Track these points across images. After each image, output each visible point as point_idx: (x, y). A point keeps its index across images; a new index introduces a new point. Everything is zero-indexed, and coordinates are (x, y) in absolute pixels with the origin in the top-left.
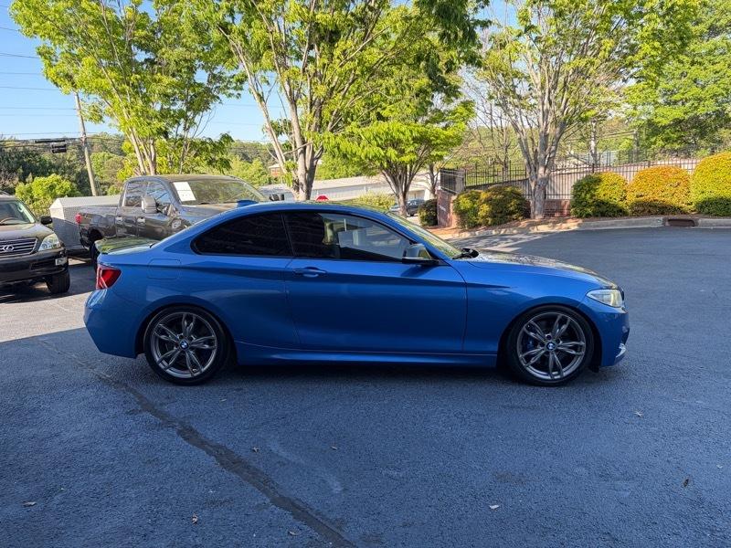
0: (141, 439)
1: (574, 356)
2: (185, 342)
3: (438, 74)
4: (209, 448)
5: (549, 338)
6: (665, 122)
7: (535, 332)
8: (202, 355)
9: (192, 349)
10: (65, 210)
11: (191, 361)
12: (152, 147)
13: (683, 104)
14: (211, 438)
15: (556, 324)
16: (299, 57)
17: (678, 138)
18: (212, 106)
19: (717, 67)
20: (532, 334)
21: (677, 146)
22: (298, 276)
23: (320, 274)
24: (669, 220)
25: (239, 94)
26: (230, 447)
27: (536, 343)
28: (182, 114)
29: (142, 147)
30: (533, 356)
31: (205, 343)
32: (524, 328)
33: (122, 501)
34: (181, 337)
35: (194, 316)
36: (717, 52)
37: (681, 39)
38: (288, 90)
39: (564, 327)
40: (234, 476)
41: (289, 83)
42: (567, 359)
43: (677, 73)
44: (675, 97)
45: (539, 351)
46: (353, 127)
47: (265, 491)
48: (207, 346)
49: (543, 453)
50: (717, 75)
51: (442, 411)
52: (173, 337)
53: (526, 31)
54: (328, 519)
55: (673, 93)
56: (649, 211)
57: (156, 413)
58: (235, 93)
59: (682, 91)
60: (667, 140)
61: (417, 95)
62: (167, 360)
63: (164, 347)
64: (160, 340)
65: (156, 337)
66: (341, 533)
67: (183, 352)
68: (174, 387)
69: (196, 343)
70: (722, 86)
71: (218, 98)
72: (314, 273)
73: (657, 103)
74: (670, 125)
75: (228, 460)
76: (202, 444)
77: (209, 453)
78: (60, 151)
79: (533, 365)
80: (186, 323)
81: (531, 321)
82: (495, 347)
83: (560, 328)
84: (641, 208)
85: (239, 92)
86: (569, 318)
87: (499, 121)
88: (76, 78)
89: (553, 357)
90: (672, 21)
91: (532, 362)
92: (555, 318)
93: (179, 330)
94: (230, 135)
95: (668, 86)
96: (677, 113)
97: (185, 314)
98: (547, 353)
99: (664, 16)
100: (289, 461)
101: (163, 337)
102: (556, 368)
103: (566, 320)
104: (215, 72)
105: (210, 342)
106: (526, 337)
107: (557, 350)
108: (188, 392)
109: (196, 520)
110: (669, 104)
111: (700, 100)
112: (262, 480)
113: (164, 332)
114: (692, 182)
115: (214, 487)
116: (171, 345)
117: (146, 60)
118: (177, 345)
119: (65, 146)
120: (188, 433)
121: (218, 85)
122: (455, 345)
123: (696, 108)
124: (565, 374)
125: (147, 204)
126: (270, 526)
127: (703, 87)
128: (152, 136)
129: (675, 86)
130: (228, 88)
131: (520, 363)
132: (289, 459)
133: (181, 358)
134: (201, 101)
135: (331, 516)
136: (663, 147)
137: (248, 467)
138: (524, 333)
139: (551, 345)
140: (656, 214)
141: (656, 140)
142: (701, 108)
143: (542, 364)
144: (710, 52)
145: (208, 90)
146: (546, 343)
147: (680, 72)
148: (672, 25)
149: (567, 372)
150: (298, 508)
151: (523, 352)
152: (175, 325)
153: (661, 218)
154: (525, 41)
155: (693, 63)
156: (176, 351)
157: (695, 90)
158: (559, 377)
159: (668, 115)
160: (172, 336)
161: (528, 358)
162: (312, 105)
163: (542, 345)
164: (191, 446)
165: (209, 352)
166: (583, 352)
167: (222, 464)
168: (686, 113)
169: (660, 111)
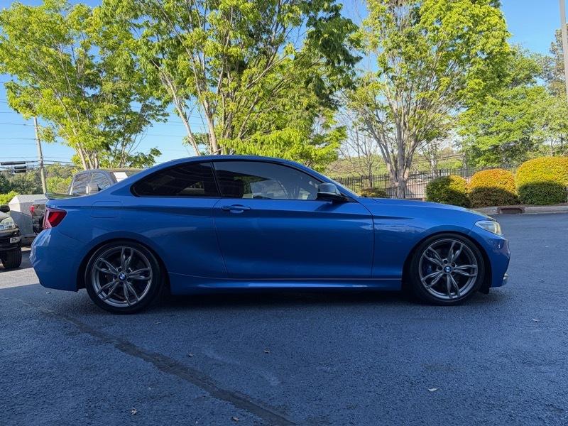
0: (79, 352)
1: (468, 277)
2: (123, 274)
3: (323, 91)
4: (146, 356)
5: (446, 262)
6: (485, 148)
7: (434, 257)
8: (139, 286)
9: (129, 280)
10: (21, 204)
11: (129, 291)
12: (95, 159)
13: (498, 134)
14: (147, 349)
15: (451, 250)
16: (215, 84)
17: (495, 159)
18: (144, 128)
19: (520, 107)
20: (431, 259)
21: (495, 165)
22: (226, 212)
23: (245, 210)
24: (502, 209)
25: (166, 120)
26: (167, 354)
27: (435, 267)
28: (121, 134)
29: (88, 159)
30: (434, 278)
31: (141, 274)
32: (424, 254)
33: (59, 400)
34: (120, 270)
35: (132, 250)
36: (519, 97)
37: (499, 77)
38: (206, 106)
39: (458, 252)
40: (172, 376)
41: (207, 102)
42: (462, 280)
43: (492, 112)
44: (490, 130)
45: (438, 274)
46: (257, 135)
47: (203, 387)
48: (143, 277)
49: (462, 348)
50: (522, 112)
51: (360, 324)
52: (114, 270)
53: (384, 71)
54: (270, 406)
55: (490, 127)
56: (486, 203)
57: (94, 334)
58: (163, 119)
59: (496, 125)
60: (488, 160)
61: (307, 109)
62: (106, 291)
63: (104, 279)
64: (101, 272)
65: (97, 270)
66: (285, 417)
67: (121, 283)
68: (112, 316)
69: (134, 274)
70: (526, 120)
71: (149, 122)
72: (241, 210)
73: (478, 134)
74: (489, 150)
75: (165, 364)
76: (139, 354)
77: (147, 360)
78: (21, 172)
79: (433, 287)
80: (124, 257)
81: (430, 248)
82: (400, 272)
83: (454, 253)
84: (479, 201)
85: (166, 118)
86: (462, 245)
87: (364, 146)
88: (36, 106)
89: (450, 279)
90: (491, 64)
91: (433, 283)
92: (450, 244)
93: (118, 264)
94: (158, 149)
95: (485, 122)
96: (493, 140)
97: (123, 248)
98: (445, 275)
99: (485, 59)
100: (225, 364)
101: (103, 270)
102: (453, 290)
103: (459, 245)
104: (147, 103)
105: (146, 274)
106: (426, 262)
107: (453, 273)
108: (125, 319)
109: (135, 412)
110: (487, 134)
111: (510, 131)
112: (200, 378)
113: (104, 266)
114: (516, 180)
115: (152, 385)
116: (111, 276)
117: (93, 95)
118: (116, 277)
119: (25, 167)
120: (126, 347)
121: (149, 112)
122: (365, 271)
123: (508, 137)
124: (461, 294)
125: (91, 189)
126: (212, 413)
127: (512, 121)
128: (96, 149)
129: (490, 122)
130: (158, 115)
131: (422, 285)
132: (224, 361)
133: (119, 290)
134: (135, 125)
135: (274, 404)
136: (485, 165)
137: (185, 369)
138: (424, 257)
139: (447, 268)
140: (491, 205)
141: (479, 161)
142: (512, 136)
143: (441, 286)
144: (514, 97)
145: (141, 116)
146: (443, 267)
147: (494, 111)
148: (491, 66)
149: (463, 292)
150: (239, 398)
151: (424, 276)
152: (115, 259)
153: (496, 208)
154: (384, 79)
155: (502, 105)
156: (115, 282)
157: (505, 124)
158: (456, 296)
159: (487, 143)
160: (111, 269)
161: (429, 281)
162: (225, 119)
163: (440, 269)
164: (128, 355)
165: (145, 283)
166: (476, 274)
167: (159, 368)
168: (500, 141)
169: (481, 139)
